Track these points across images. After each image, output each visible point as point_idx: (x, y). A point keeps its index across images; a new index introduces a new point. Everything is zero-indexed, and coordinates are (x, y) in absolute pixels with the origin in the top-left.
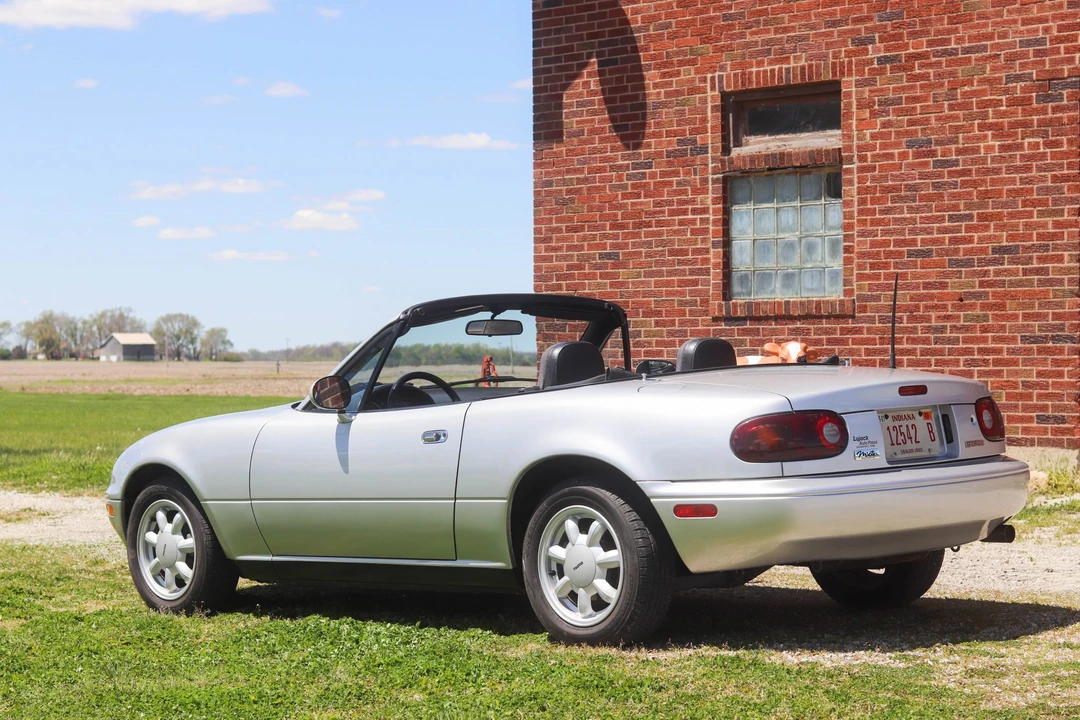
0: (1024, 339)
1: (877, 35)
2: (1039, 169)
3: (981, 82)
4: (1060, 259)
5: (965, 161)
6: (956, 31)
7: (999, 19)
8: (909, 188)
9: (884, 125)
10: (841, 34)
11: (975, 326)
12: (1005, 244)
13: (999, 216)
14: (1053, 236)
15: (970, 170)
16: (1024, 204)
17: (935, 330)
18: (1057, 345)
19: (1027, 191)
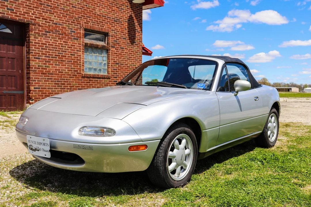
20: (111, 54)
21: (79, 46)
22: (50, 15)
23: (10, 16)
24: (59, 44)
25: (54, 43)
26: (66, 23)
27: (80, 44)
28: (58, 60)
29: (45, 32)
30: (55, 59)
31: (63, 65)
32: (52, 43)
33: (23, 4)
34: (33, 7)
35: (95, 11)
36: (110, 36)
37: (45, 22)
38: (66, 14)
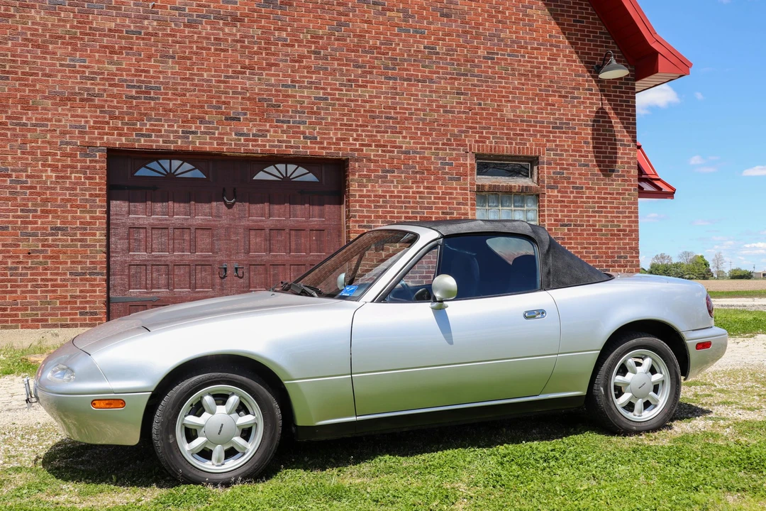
0: (71, 274)
2: (81, 190)
3: (43, 142)
5: (32, 182)
6: (27, 114)
7: (56, 112)
11: (39, 267)
12: (59, 226)
13: (56, 212)
14: (89, 223)
15: (36, 187)
16: (71, 206)
17: (11, 269)
18: (93, 277)
19: (74, 200)
20: (546, 203)
21: (462, 194)
22: (394, 137)
23: (308, 151)
24: (413, 193)
25: (403, 192)
26: (431, 149)
27: (466, 189)
29: (383, 171)
32: (398, 192)
33: (336, 123)
34: (357, 126)
35: (503, 111)
36: (543, 163)
37: (383, 151)
38: (430, 130)
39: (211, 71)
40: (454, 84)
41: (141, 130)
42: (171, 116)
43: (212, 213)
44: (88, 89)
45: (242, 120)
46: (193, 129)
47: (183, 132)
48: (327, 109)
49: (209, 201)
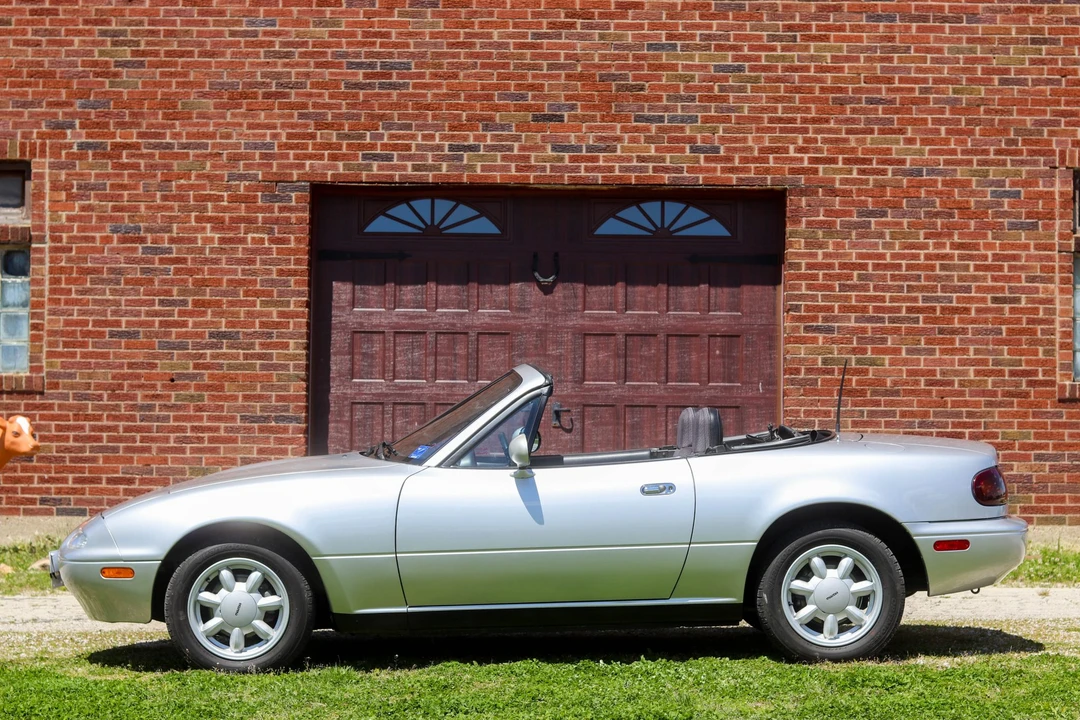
0: (243, 418)
1: (77, 122)
2: (264, 262)
3: (199, 177)
4: (286, 346)
5: (179, 251)
7: (222, 121)
8: (112, 271)
9: (83, 208)
10: (32, 115)
11: (189, 406)
12: (223, 329)
13: (218, 304)
14: (277, 325)
15: (185, 259)
16: (246, 294)
17: (142, 408)
18: (281, 425)
19: (250, 282)
21: (1041, 258)
22: (886, 141)
23: (701, 176)
24: (928, 257)
25: (903, 257)
26: (969, 162)
27: (1050, 247)
28: (922, 331)
29: (860, 214)
30: (906, 328)
31: (953, 351)
32: (894, 256)
33: (760, 117)
34: (805, 120)
37: (862, 172)
38: (969, 123)
39: (506, 26)
40: (1025, 21)
41: (373, 146)
42: (430, 118)
43: (510, 302)
44: (278, 75)
45: (566, 119)
46: (471, 142)
47: (451, 148)
48: (742, 89)
49: (507, 281)
